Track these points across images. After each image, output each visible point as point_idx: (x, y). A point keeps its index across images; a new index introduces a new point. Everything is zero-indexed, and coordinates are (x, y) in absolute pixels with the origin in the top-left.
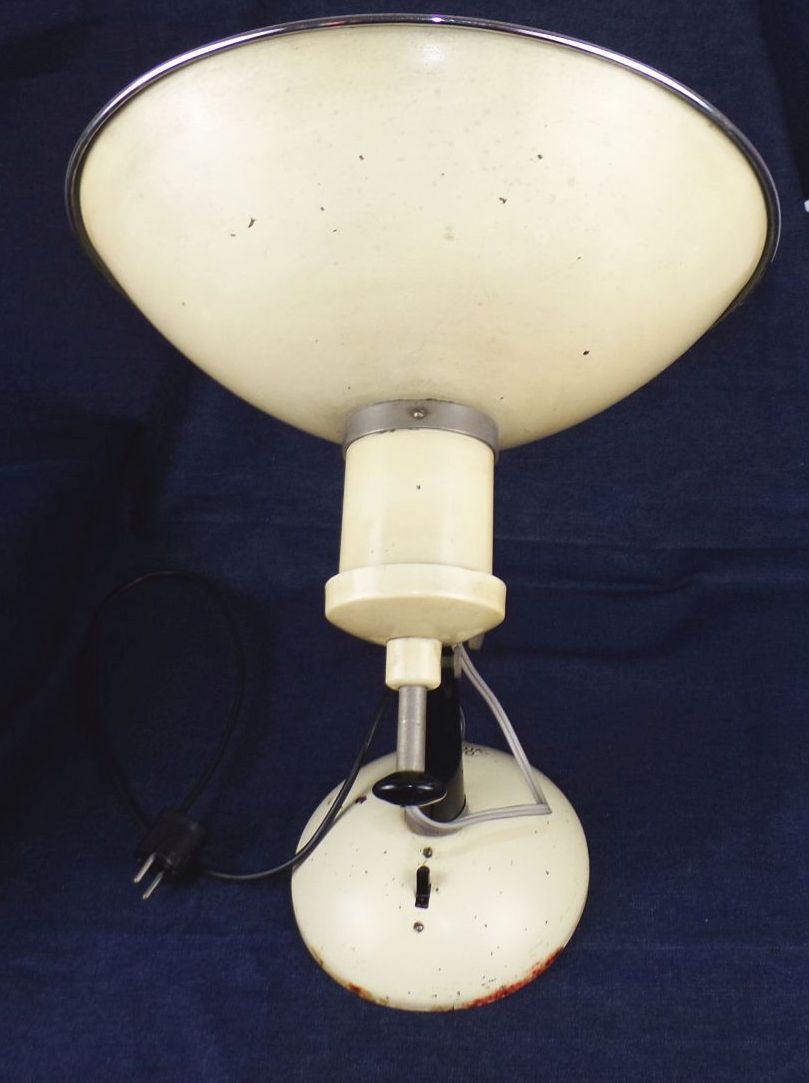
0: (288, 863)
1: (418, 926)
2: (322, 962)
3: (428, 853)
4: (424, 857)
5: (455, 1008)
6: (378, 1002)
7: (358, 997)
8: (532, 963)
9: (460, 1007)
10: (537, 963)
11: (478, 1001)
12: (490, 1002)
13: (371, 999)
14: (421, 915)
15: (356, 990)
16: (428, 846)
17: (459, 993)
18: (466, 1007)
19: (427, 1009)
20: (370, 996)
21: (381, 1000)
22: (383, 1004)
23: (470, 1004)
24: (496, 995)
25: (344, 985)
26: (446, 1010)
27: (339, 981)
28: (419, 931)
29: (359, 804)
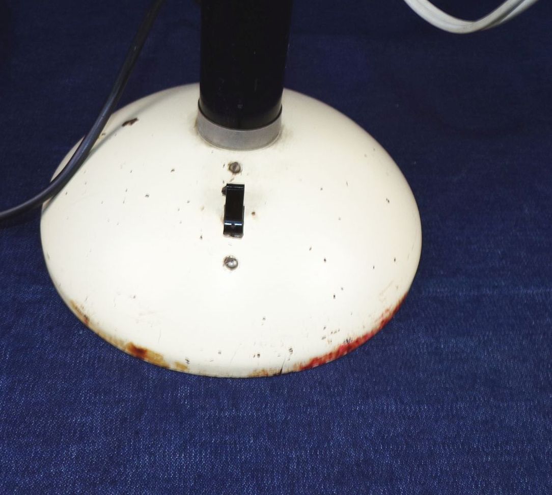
0: (36, 198)
1: (230, 262)
2: (87, 318)
3: (235, 168)
4: (230, 173)
5: (284, 371)
6: (172, 367)
7: (142, 361)
8: (383, 310)
9: (291, 369)
10: (387, 310)
11: (315, 360)
12: (328, 361)
13: (161, 364)
14: (232, 246)
15: (140, 353)
16: (234, 161)
17: (291, 350)
18: (298, 370)
19: (245, 374)
20: (162, 359)
21: (178, 364)
22: (179, 370)
23: (304, 365)
24: (338, 352)
25: (120, 347)
26: (270, 374)
27: (113, 343)
28: (233, 268)
29: (128, 127)
